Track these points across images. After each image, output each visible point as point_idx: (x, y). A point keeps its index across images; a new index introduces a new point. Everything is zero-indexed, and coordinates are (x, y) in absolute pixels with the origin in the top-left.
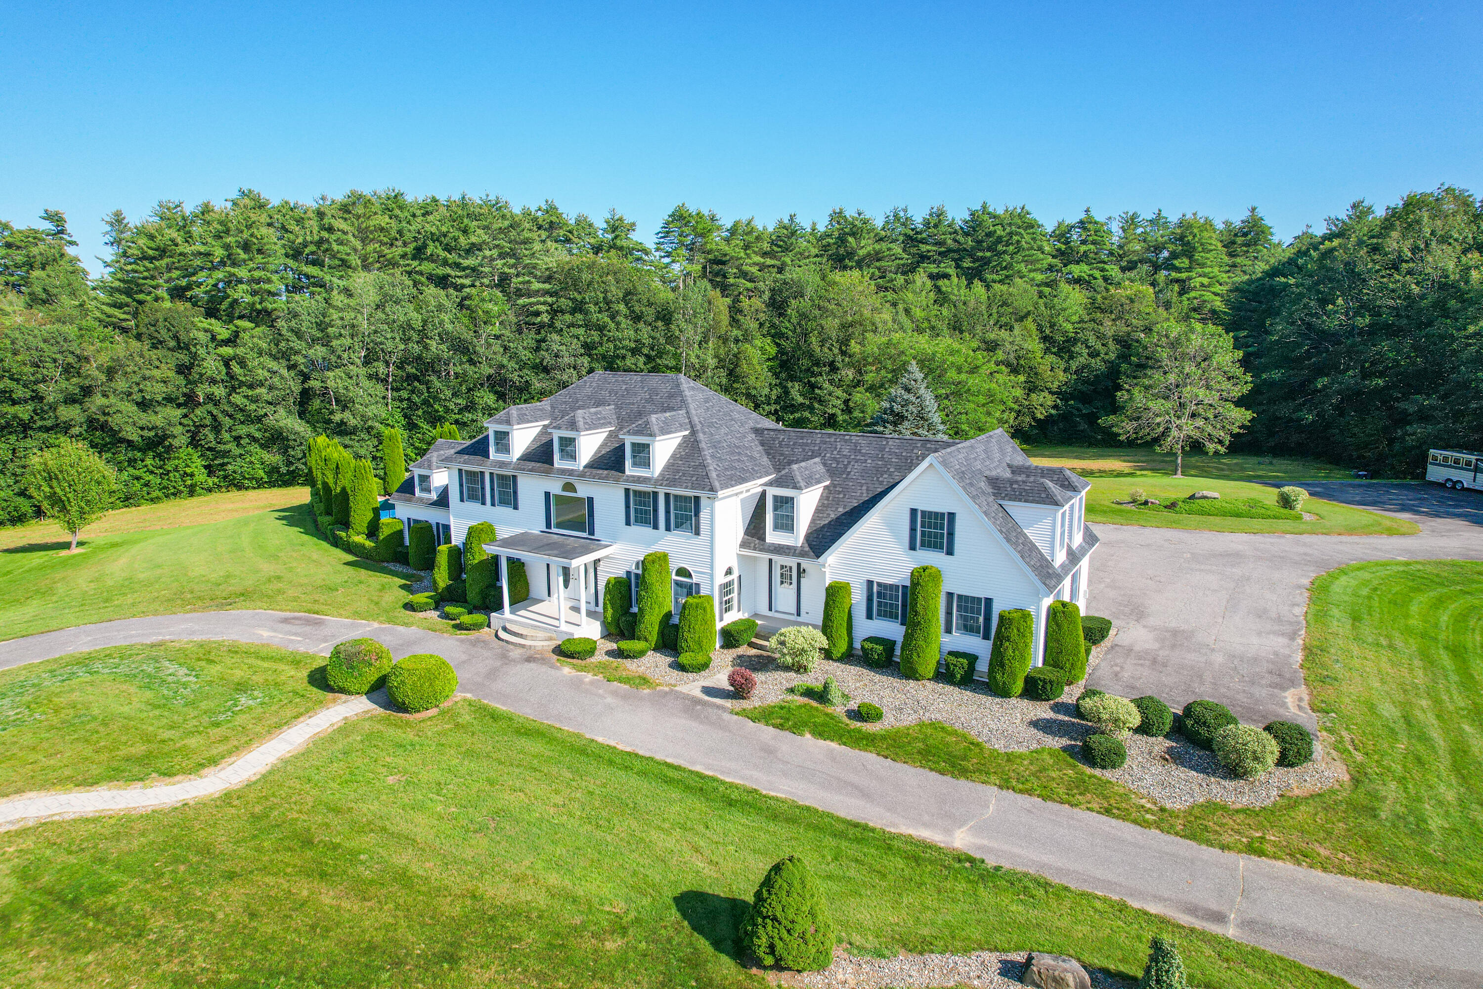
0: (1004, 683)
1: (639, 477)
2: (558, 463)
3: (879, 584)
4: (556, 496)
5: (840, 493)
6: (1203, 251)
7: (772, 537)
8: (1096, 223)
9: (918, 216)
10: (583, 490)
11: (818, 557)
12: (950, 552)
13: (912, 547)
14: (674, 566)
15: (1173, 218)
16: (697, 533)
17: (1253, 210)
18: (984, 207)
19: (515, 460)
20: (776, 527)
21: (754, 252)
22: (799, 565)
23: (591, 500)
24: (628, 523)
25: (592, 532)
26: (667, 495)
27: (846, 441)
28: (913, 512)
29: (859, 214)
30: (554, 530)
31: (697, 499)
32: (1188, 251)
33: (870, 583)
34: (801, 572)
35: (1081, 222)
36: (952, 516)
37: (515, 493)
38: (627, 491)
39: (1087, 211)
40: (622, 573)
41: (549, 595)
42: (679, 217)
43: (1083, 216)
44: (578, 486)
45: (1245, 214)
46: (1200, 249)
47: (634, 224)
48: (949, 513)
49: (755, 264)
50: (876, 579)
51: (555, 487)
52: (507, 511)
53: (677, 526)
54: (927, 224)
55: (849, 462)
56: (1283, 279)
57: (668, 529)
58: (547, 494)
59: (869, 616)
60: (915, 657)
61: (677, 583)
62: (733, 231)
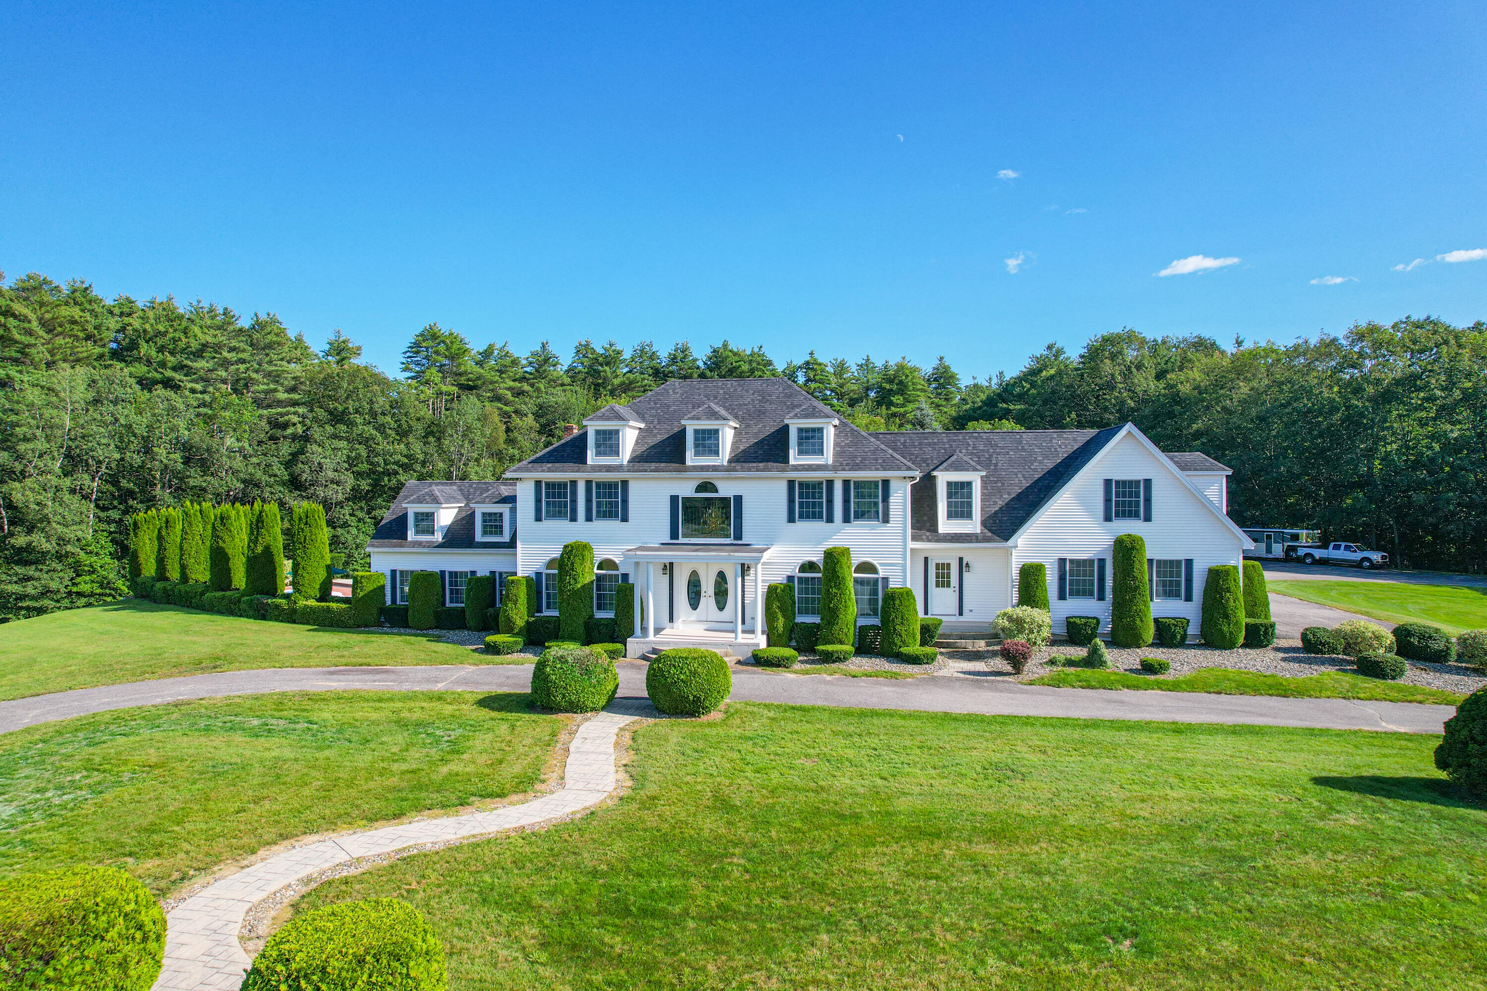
0: (1231, 633)
1: (809, 465)
2: (691, 459)
3: (1071, 561)
4: (686, 500)
5: (996, 482)
6: (914, 390)
7: (945, 525)
8: (820, 364)
9: (664, 353)
10: (726, 489)
11: (1007, 539)
12: (1148, 518)
13: (1108, 518)
14: (856, 560)
15: (879, 363)
16: (886, 520)
17: (941, 359)
18: (725, 345)
19: (625, 463)
20: (950, 515)
21: (509, 377)
22: (961, 559)
23: (739, 499)
24: (791, 519)
25: (738, 536)
26: (846, 483)
27: (976, 438)
28: (1108, 482)
29: (611, 345)
30: (682, 540)
31: (886, 483)
32: (902, 389)
33: (1062, 561)
34: (963, 566)
35: (807, 363)
36: (1148, 483)
37: (625, 501)
38: (791, 483)
39: (811, 354)
40: (779, 578)
41: (671, 619)
42: (431, 336)
43: (808, 358)
44: (719, 484)
45: (935, 363)
46: (911, 388)
47: (359, 348)
48: (1145, 480)
49: (509, 389)
50: (1069, 556)
51: (686, 489)
52: (613, 525)
53: (859, 515)
54: (673, 359)
55: (991, 456)
56: (1005, 405)
57: (846, 519)
58: (674, 499)
59: (1062, 596)
60: (1138, 622)
61: (856, 581)
62: (487, 354)
